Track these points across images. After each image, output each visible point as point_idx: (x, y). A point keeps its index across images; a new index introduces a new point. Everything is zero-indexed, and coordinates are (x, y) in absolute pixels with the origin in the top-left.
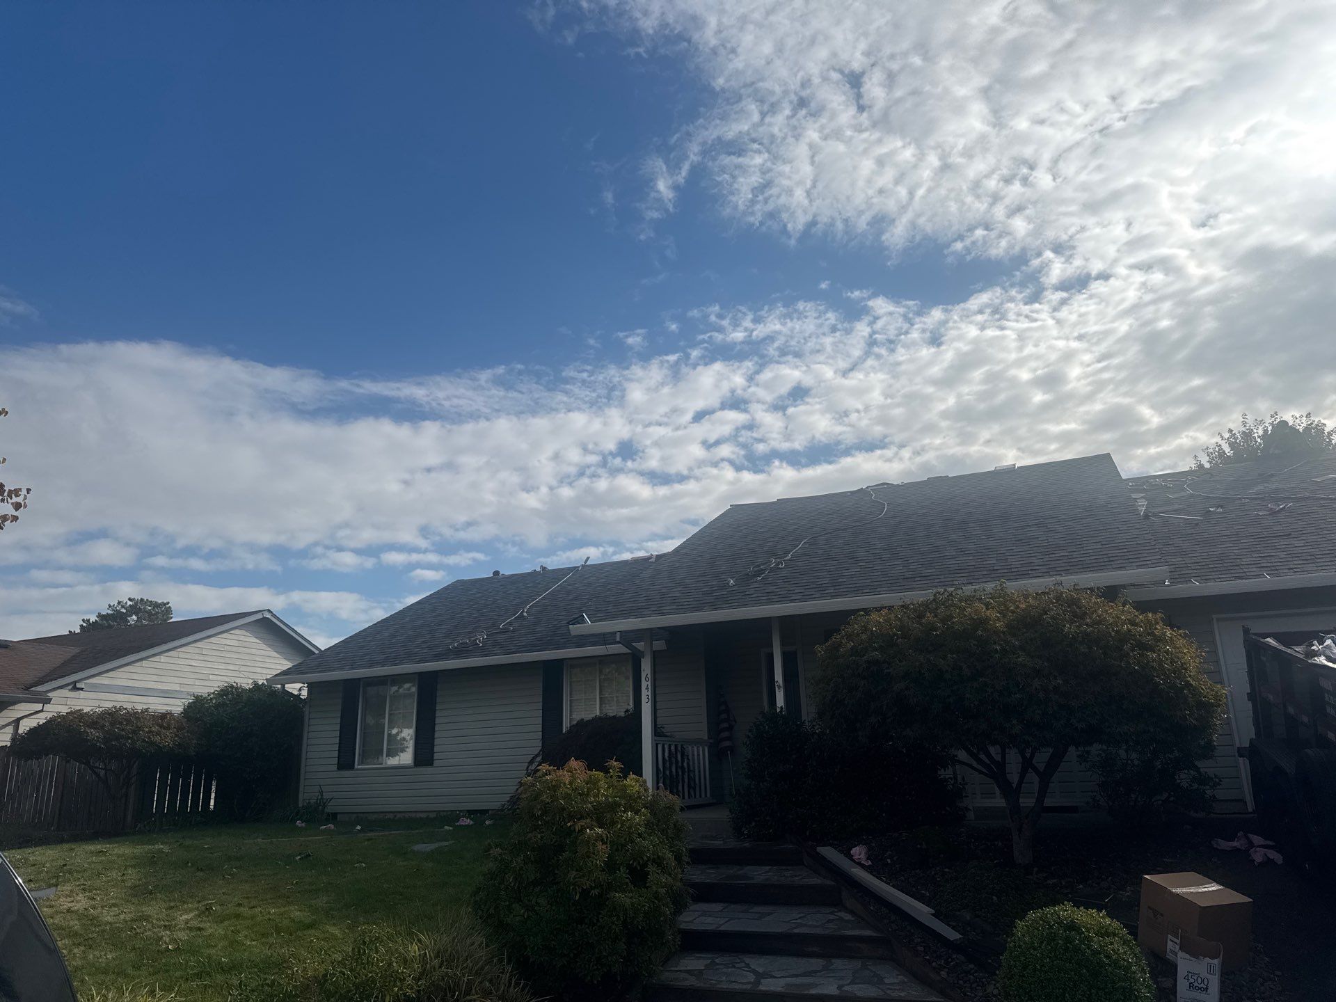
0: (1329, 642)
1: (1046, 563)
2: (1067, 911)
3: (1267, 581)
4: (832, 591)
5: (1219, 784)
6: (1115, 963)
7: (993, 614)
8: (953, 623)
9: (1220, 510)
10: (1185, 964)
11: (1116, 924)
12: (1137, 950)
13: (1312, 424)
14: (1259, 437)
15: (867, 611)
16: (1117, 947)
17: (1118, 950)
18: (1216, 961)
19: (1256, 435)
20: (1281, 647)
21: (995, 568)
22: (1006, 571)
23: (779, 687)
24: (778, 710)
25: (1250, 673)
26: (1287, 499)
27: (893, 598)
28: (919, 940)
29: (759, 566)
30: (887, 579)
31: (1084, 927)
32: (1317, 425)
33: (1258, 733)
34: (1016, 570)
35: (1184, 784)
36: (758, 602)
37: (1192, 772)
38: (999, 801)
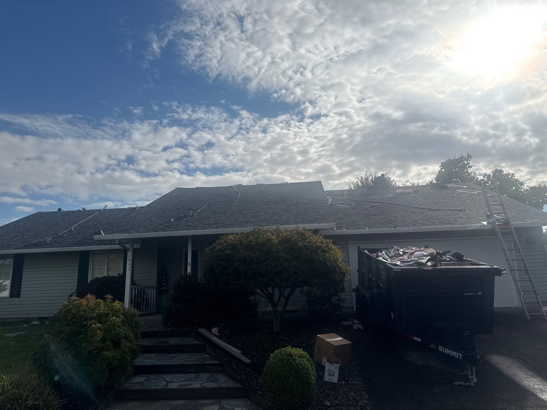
0: (384, 252)
1: (295, 219)
2: (289, 349)
3: (367, 231)
4: (215, 226)
5: (345, 302)
6: (304, 368)
7: (274, 237)
8: (259, 240)
9: (355, 204)
10: (328, 367)
11: (306, 353)
12: (312, 363)
13: (387, 177)
14: (370, 180)
15: (227, 235)
16: (305, 362)
17: (305, 363)
18: (338, 365)
19: (369, 179)
20: (369, 254)
21: (277, 220)
22: (281, 221)
23: (189, 264)
24: (188, 274)
25: (359, 262)
26: (376, 202)
27: (238, 230)
28: (234, 364)
29: (185, 214)
30: (237, 222)
31: (294, 355)
32: (388, 178)
33: (359, 284)
34: (284, 221)
35: (334, 302)
36: (183, 229)
37: (337, 297)
38: (270, 309)
